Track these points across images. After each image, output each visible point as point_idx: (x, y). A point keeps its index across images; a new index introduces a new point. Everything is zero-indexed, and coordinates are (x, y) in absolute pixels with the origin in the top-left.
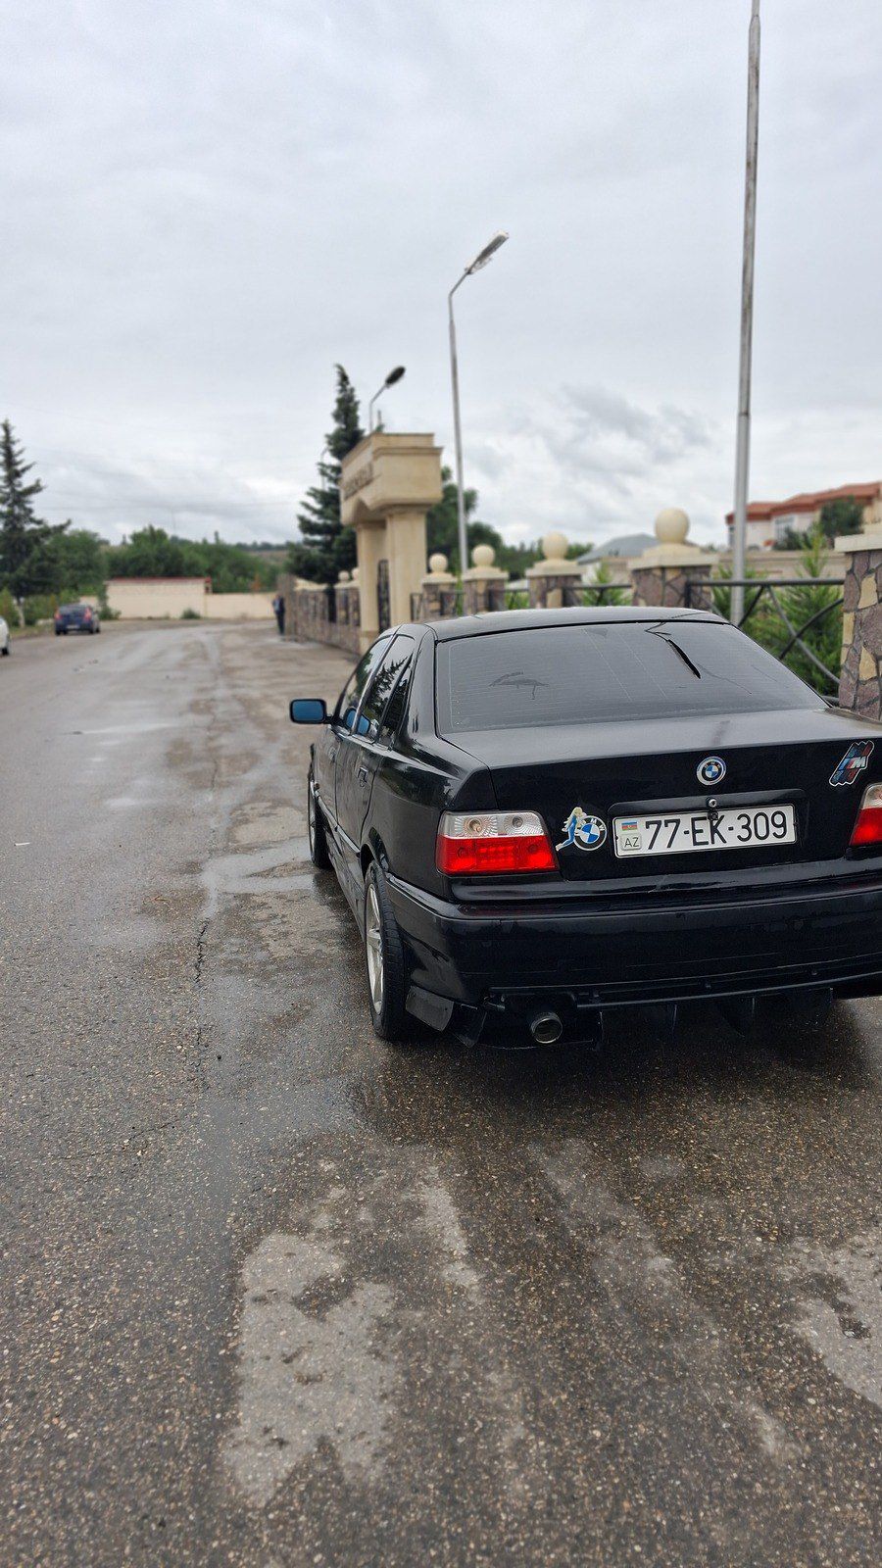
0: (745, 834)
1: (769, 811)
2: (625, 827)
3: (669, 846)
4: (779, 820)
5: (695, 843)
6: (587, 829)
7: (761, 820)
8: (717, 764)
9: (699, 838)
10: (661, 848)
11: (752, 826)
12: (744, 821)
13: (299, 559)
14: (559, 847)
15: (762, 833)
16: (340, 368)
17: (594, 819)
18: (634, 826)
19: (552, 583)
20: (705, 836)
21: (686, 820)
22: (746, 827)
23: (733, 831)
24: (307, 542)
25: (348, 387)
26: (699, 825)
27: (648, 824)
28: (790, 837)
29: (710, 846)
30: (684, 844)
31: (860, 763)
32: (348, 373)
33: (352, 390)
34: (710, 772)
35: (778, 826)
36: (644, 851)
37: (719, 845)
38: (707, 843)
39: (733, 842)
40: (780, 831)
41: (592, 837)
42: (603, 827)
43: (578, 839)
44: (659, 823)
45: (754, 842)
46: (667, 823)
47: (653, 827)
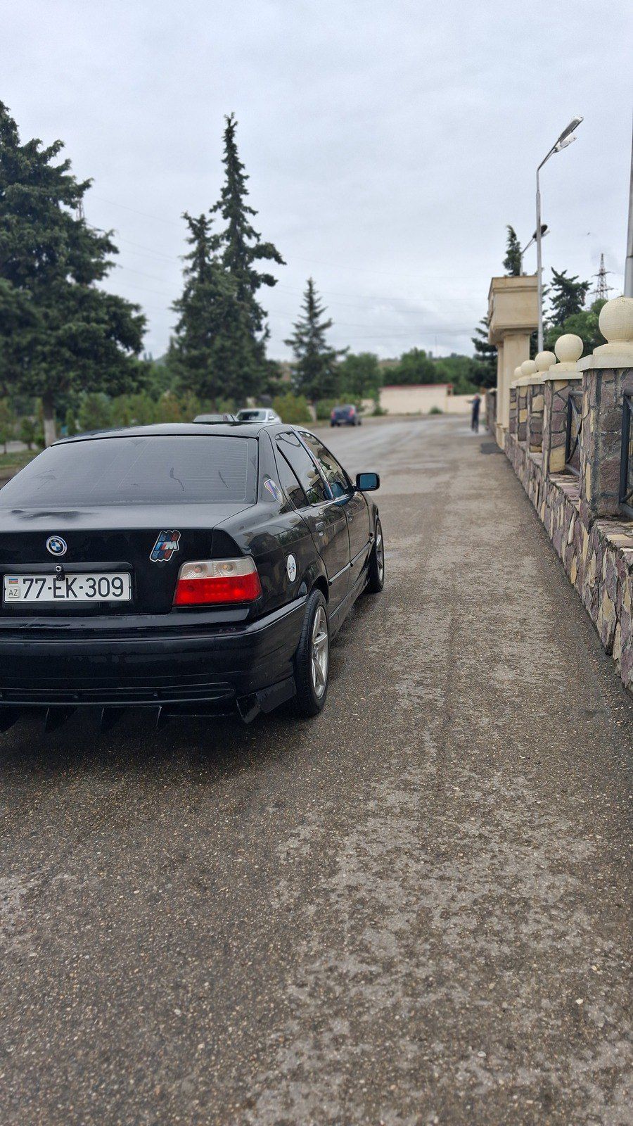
0: (91, 592)
1: (110, 577)
2: (10, 582)
3: (37, 597)
4: (117, 583)
5: (55, 596)
7: (104, 583)
8: (58, 541)
9: (58, 592)
10: (32, 598)
11: (97, 587)
12: (91, 583)
13: (471, 370)
15: (104, 591)
16: (511, 228)
18: (16, 581)
19: (537, 390)
20: (62, 592)
21: (50, 579)
22: (92, 587)
23: (82, 589)
24: (477, 357)
25: (516, 242)
26: (58, 584)
27: (25, 581)
28: (126, 596)
29: (65, 599)
30: (47, 596)
31: (172, 546)
32: (516, 232)
33: (518, 243)
34: (56, 546)
35: (118, 588)
36: (22, 599)
37: (72, 598)
38: (63, 597)
39: (82, 597)
40: (118, 592)
44: (32, 580)
45: (98, 598)
46: (37, 580)
47: (28, 583)
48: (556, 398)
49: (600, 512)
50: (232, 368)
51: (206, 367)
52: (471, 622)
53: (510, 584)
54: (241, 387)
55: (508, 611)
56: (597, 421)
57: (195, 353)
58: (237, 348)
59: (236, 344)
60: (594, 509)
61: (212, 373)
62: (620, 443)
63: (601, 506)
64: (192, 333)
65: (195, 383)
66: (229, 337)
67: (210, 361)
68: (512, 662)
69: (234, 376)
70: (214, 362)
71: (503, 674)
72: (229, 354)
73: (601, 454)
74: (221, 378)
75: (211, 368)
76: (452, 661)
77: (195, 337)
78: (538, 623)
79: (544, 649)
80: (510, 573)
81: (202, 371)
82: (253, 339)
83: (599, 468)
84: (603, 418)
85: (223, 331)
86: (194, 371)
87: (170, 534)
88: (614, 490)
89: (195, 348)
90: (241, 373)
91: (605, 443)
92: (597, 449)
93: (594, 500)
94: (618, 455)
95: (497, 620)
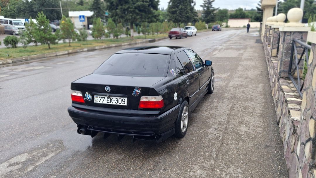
0: (117, 102)
1: (122, 98)
3: (103, 102)
4: (124, 100)
5: (107, 102)
6: (89, 96)
7: (120, 100)
9: (108, 101)
10: (101, 102)
11: (118, 101)
12: (117, 100)
14: (85, 99)
15: (120, 102)
17: (90, 95)
18: (97, 97)
21: (106, 98)
22: (117, 101)
23: (114, 101)
26: (108, 99)
27: (100, 97)
28: (126, 104)
29: (110, 103)
30: (105, 102)
31: (139, 91)
34: (108, 89)
35: (123, 101)
36: (98, 102)
37: (111, 103)
38: (109, 103)
39: (114, 103)
40: (124, 103)
41: (89, 98)
42: (91, 97)
43: (87, 98)
44: (101, 97)
45: (118, 104)
46: (103, 97)
47: (100, 98)
48: (275, 34)
49: (282, 76)
50: (184, 14)
51: (176, 14)
52: (237, 108)
53: (253, 94)
54: (186, 20)
55: (250, 104)
56: (283, 48)
57: (174, 10)
58: (186, 8)
59: (185, 7)
60: (280, 75)
61: (178, 16)
62: (290, 55)
63: (282, 74)
64: (173, 4)
65: (173, 18)
66: (184, 5)
67: (178, 12)
68: (247, 124)
69: (184, 16)
70: (179, 12)
71: (243, 128)
72: (183, 10)
73: (283, 58)
74: (180, 17)
75: (178, 14)
76: (228, 122)
77: (174, 5)
78: (259, 109)
79: (258, 120)
80: (254, 90)
81: (175, 15)
82: (191, 5)
83: (282, 63)
84: (285, 47)
85: (182, 3)
86: (173, 15)
87: (138, 88)
88: (287, 69)
89: (174, 8)
90: (186, 15)
91: (285, 55)
92: (282, 56)
93: (280, 72)
94: (289, 59)
95: (246, 108)
